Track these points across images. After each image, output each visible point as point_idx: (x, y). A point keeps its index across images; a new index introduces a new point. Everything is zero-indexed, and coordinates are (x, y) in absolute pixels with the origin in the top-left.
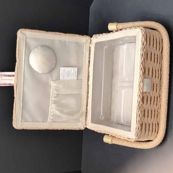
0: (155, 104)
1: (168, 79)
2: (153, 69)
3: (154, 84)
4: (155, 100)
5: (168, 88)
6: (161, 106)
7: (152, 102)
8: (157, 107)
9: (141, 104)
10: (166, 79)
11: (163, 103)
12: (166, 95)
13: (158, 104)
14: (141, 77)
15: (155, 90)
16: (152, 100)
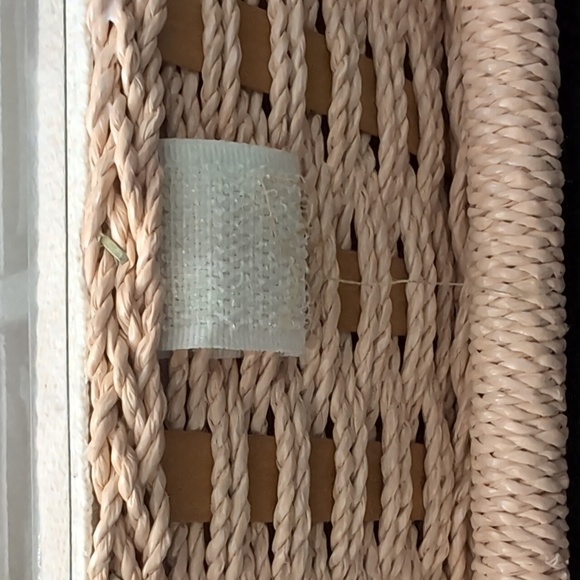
0: (396, 520)
1: (554, 150)
2: (321, 25)
3: (364, 242)
4: (390, 463)
5: (556, 285)
6: (478, 550)
7: (341, 504)
8: (430, 563)
9: (153, 560)
10: (519, 155)
11: (507, 505)
12: (535, 381)
13: (431, 519)
14: (113, 112)
15: (374, 326)
16: (341, 480)
